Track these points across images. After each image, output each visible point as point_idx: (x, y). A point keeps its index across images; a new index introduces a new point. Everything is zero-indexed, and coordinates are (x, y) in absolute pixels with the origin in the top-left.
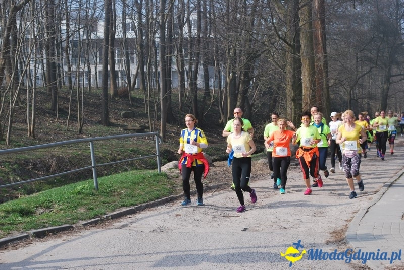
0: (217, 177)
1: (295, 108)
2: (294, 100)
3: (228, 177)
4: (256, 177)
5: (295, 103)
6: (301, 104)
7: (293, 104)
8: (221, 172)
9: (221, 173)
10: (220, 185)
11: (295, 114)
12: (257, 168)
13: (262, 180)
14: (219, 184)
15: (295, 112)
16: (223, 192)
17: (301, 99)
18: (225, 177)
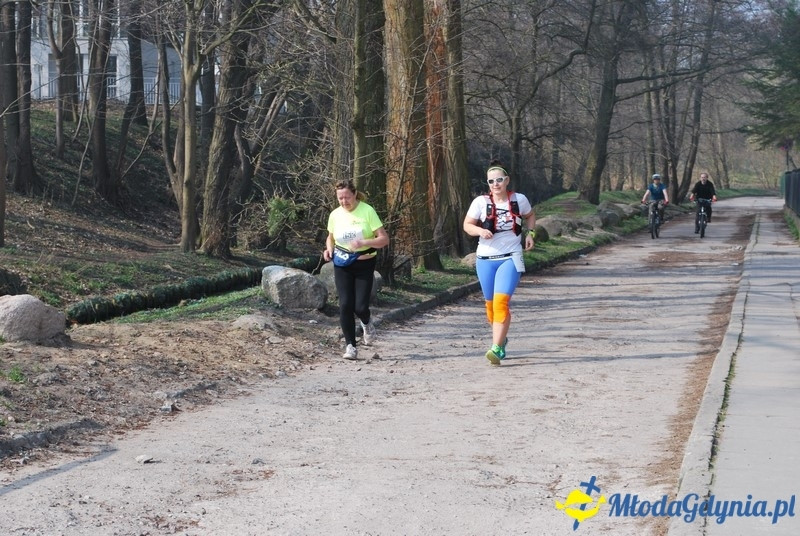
0: (61, 391)
1: (363, 152)
2: (358, 126)
3: (108, 389)
4: (213, 387)
5: (361, 136)
6: (380, 141)
7: (356, 139)
8: (87, 367)
9: (84, 375)
10: (57, 431)
11: (362, 169)
12: (225, 351)
13: (235, 396)
14: (55, 425)
15: (363, 162)
16: (61, 460)
17: (381, 124)
18: (92, 393)
